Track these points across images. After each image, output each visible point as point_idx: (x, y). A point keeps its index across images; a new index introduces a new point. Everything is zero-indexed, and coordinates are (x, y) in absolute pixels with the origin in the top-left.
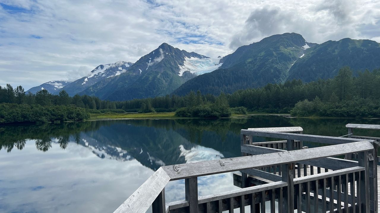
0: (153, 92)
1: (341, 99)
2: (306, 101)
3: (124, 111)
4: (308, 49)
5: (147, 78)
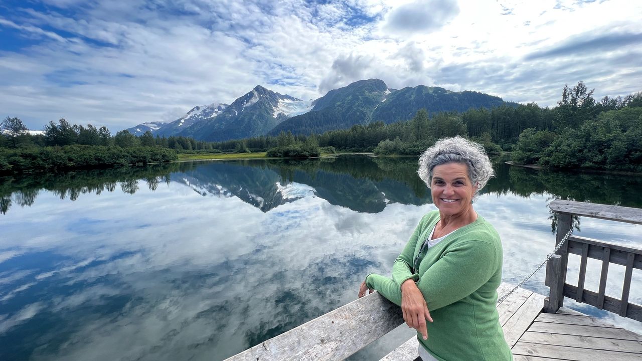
0: (249, 133)
1: (418, 139)
2: (388, 141)
3: (220, 151)
4: (389, 94)
5: (243, 120)
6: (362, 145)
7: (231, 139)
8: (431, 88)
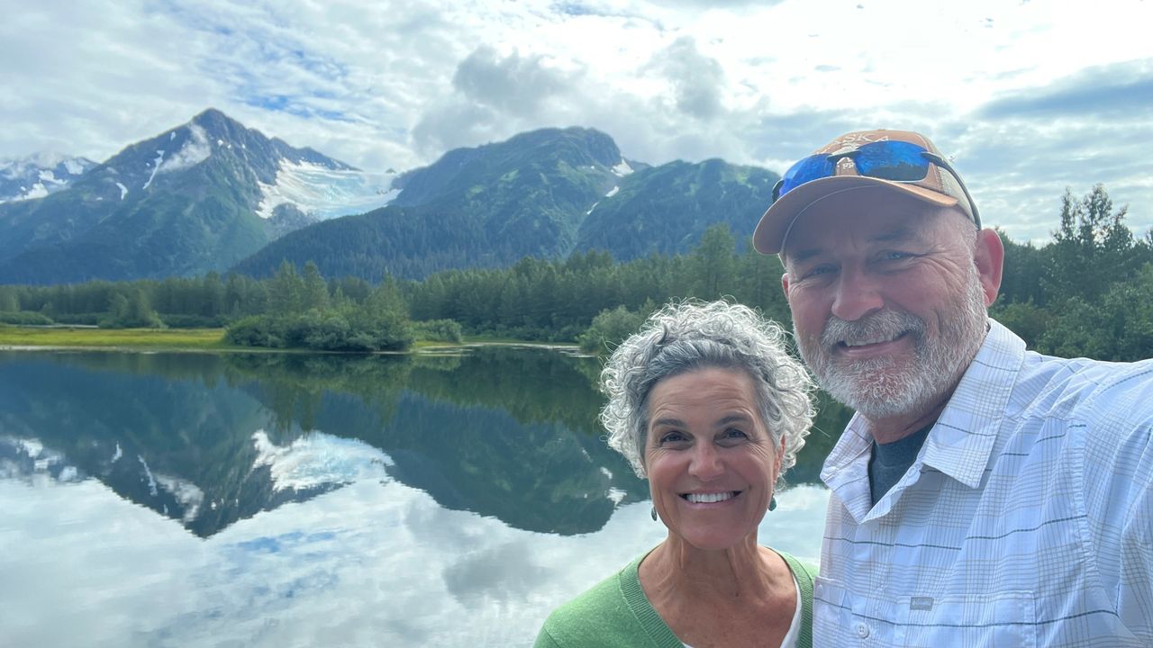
0: (166, 261)
2: (621, 310)
3: (48, 320)
4: (627, 176)
5: (145, 217)
6: (546, 321)
7: (94, 280)
8: (743, 169)
